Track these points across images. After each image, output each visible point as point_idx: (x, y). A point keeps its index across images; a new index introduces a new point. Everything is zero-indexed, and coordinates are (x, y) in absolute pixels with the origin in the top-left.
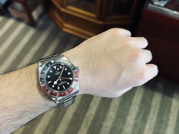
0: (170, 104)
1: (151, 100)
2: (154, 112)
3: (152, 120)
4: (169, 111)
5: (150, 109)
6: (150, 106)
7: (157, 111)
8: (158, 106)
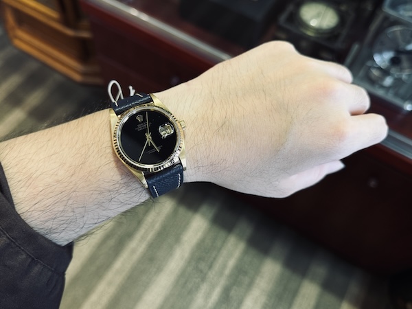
0: (185, 225)
5: (136, 229)
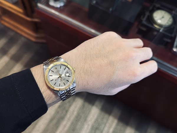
1: (70, 106)
2: (69, 119)
3: (65, 126)
4: (85, 120)
5: (65, 115)
6: (67, 111)
7: (72, 119)
8: (75, 113)
